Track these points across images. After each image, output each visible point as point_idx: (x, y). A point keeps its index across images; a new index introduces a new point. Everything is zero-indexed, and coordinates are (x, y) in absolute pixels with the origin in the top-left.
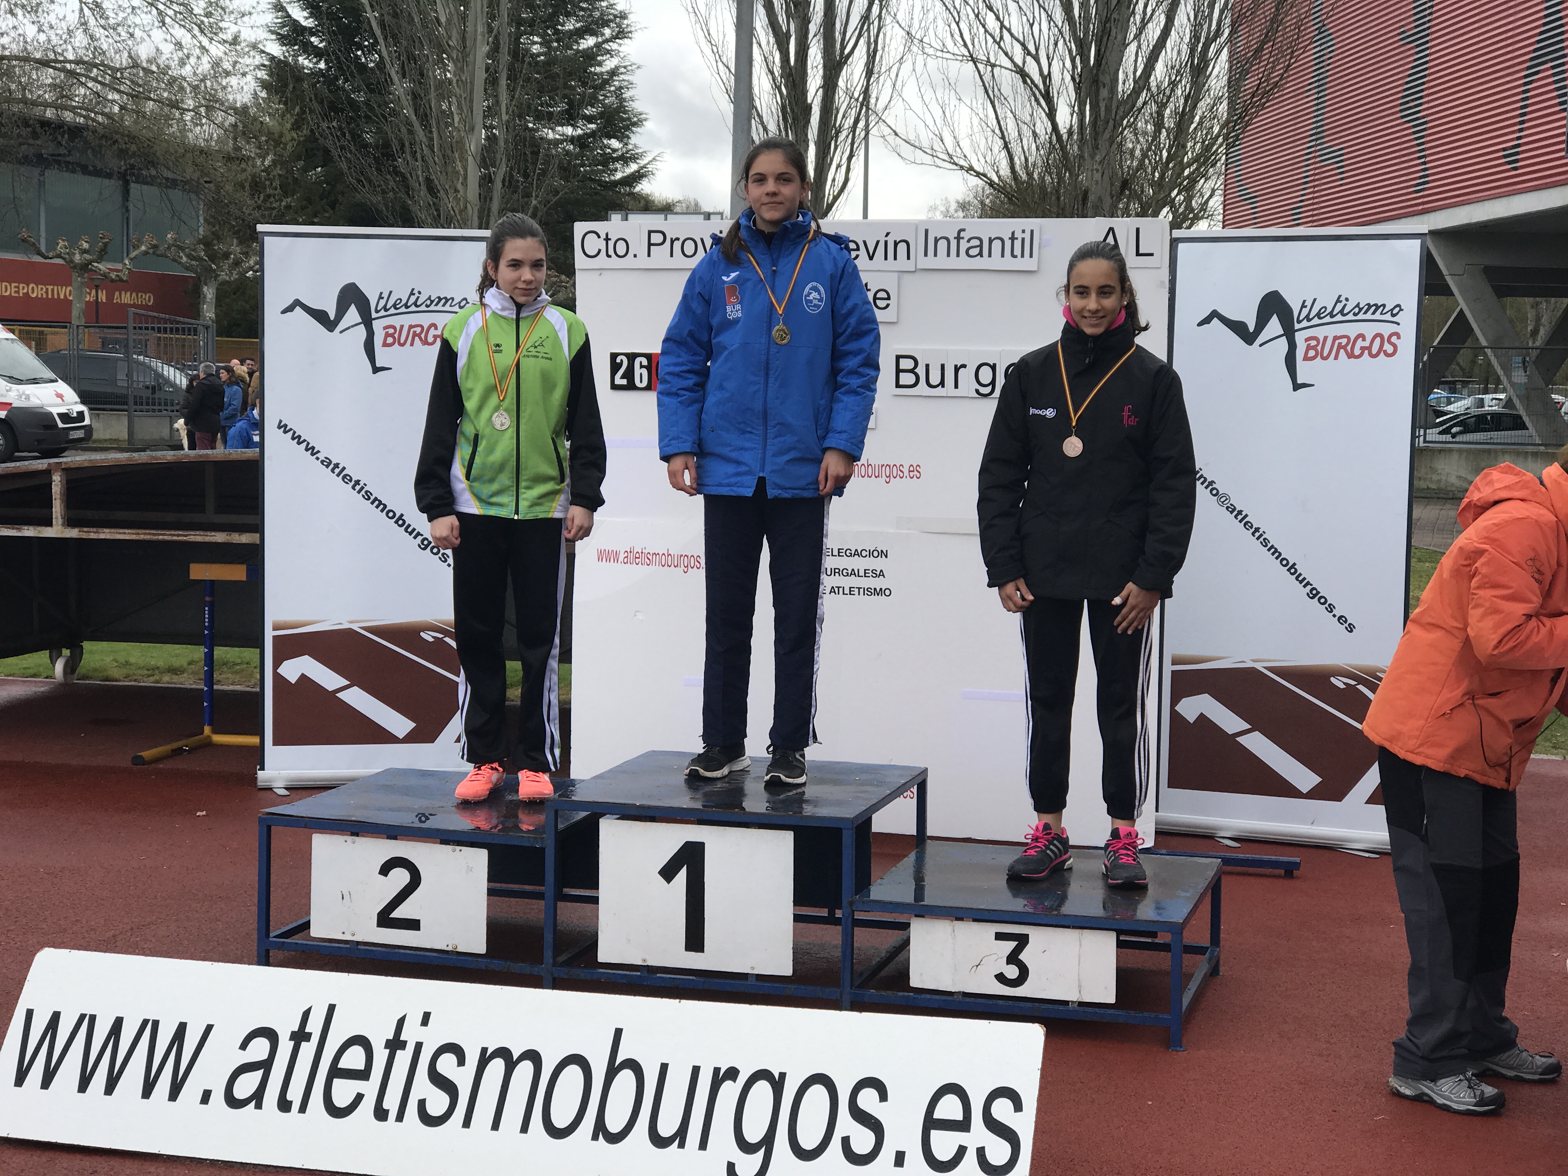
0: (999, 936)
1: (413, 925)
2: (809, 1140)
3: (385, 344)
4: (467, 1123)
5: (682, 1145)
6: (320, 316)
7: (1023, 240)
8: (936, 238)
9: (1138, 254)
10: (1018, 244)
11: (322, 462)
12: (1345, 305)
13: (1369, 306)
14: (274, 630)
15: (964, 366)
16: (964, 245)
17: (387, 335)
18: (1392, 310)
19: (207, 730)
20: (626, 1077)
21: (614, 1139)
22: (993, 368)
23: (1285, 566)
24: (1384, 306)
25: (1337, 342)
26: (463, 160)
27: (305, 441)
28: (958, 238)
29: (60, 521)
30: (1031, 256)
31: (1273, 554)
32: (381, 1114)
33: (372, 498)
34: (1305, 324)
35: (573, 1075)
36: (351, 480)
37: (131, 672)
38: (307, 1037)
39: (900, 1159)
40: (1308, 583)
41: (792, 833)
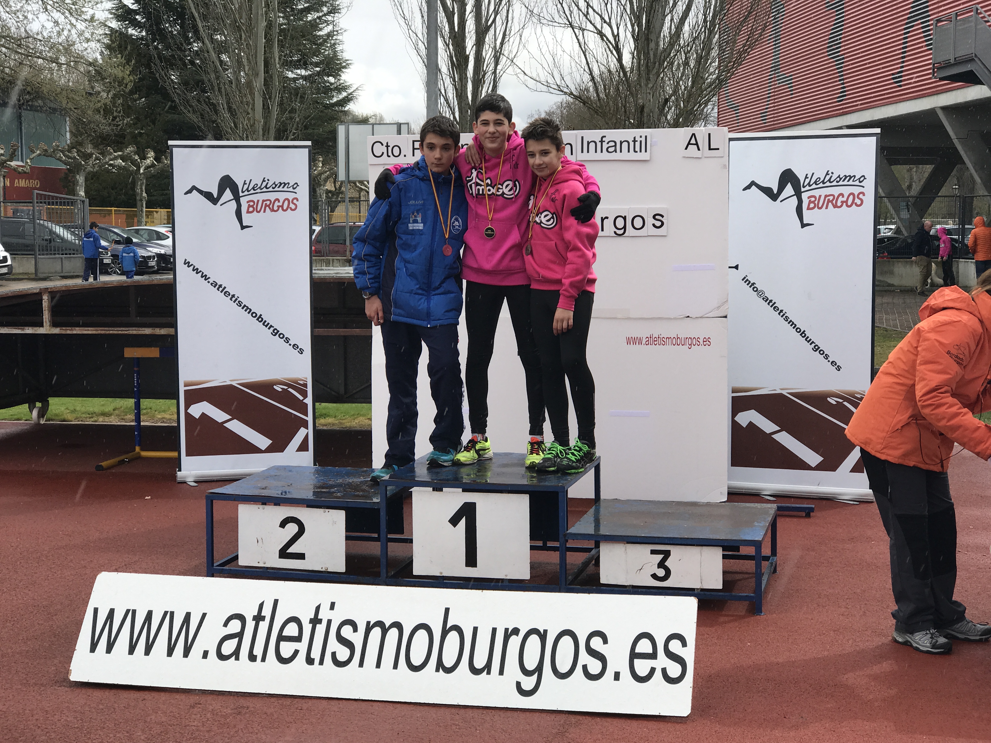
0: (653, 552)
1: (301, 556)
2: (563, 668)
3: (248, 212)
4: (361, 664)
5: (489, 673)
6: (208, 196)
7: (641, 142)
8: (588, 142)
9: (710, 149)
10: (638, 144)
11: (212, 284)
12: (831, 176)
13: (846, 177)
14: (185, 386)
15: (607, 218)
16: (605, 146)
17: (249, 206)
18: (860, 179)
19: (137, 449)
20: (453, 636)
21: (449, 671)
22: (625, 218)
23: (798, 332)
24: (855, 176)
25: (827, 198)
26: (252, 94)
27: (200, 271)
28: (602, 141)
29: (48, 324)
30: (646, 151)
31: (791, 325)
32: (310, 661)
33: (243, 305)
34: (807, 188)
35: (422, 634)
36: (229, 295)
37: (78, 416)
38: (263, 619)
39: (617, 676)
40: (813, 342)
41: (528, 495)
